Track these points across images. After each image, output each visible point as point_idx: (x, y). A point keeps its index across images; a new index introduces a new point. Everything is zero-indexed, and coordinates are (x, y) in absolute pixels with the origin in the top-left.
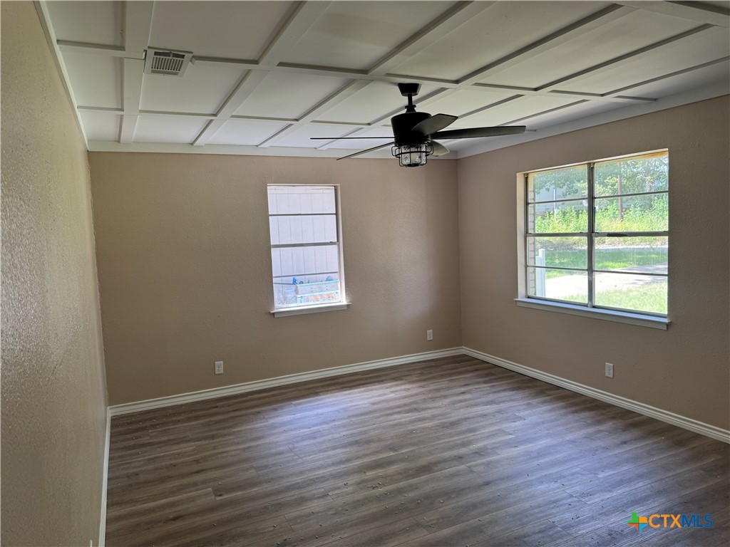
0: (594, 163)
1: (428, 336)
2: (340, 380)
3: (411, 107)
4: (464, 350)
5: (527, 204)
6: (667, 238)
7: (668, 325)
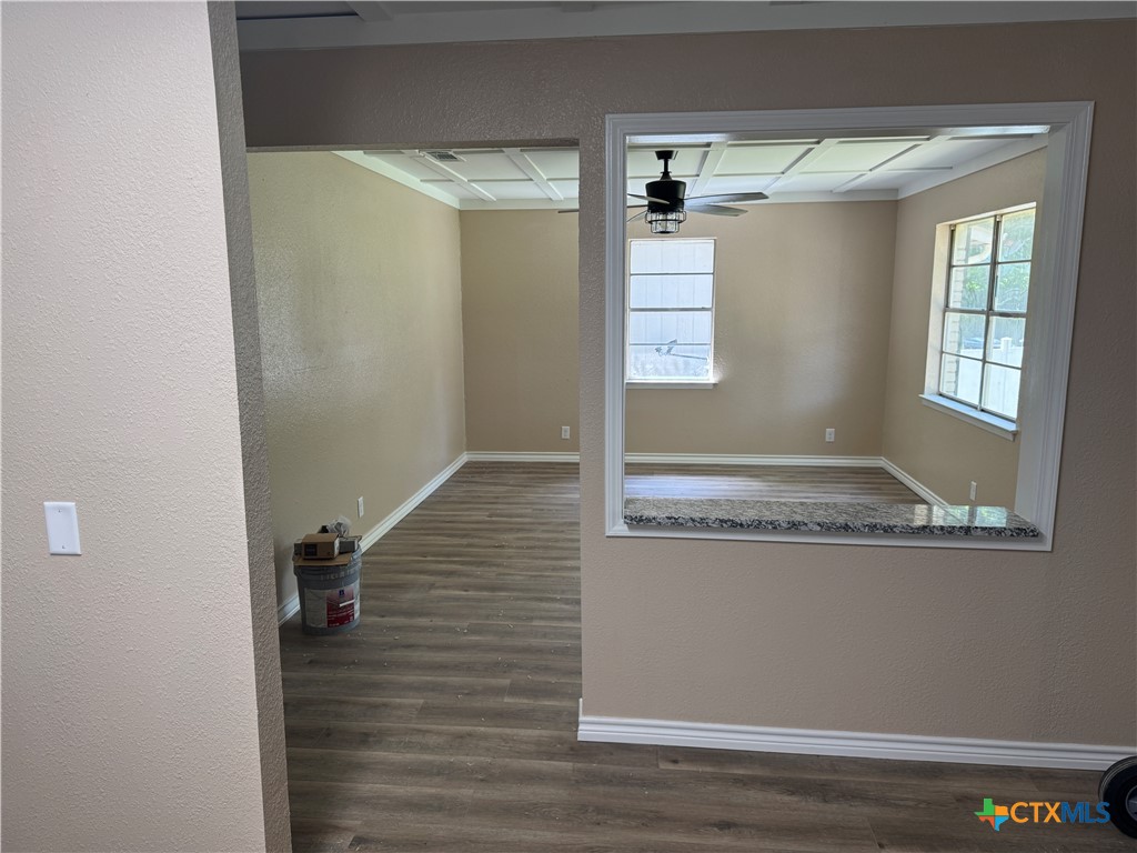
0: (1002, 216)
1: (827, 436)
2: (691, 468)
3: (666, 173)
4: (882, 462)
5: (950, 266)
6: (1024, 319)
7: (1015, 434)
